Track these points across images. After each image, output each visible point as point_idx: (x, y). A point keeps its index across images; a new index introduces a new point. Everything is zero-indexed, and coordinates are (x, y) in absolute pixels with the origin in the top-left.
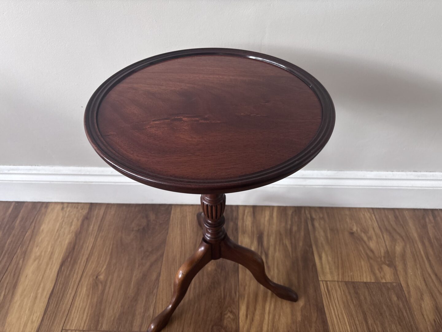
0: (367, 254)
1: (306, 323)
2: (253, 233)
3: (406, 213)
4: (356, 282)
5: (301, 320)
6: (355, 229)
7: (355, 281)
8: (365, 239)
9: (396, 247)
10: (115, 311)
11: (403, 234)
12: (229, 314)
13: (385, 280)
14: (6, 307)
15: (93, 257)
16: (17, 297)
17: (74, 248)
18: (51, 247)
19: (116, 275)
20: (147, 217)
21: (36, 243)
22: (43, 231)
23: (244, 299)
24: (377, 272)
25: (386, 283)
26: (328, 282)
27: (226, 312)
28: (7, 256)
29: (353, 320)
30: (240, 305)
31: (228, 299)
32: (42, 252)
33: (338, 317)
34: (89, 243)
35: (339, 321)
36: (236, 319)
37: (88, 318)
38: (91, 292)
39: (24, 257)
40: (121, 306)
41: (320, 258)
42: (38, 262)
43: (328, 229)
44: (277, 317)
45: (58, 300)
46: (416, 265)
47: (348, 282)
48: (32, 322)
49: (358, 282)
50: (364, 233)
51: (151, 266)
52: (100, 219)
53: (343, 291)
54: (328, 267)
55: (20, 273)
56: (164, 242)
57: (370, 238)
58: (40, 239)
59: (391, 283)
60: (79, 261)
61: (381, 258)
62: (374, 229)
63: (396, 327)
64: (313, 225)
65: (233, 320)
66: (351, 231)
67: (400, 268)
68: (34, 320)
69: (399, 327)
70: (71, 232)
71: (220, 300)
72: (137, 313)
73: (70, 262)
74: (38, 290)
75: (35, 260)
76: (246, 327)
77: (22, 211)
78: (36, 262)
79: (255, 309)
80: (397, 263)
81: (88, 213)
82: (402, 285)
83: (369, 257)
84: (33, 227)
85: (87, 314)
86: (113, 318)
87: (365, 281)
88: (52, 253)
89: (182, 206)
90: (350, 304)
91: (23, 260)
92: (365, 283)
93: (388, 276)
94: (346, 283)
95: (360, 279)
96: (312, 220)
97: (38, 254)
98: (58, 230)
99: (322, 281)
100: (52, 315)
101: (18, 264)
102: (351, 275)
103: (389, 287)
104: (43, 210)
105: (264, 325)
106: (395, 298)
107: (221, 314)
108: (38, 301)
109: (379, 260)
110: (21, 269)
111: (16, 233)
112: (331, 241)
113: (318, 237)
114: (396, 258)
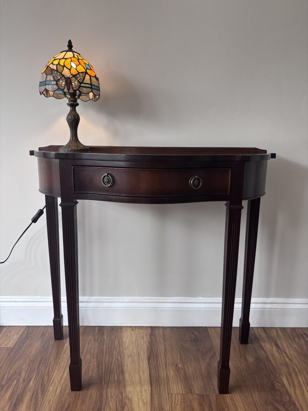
2: (270, 341)
12: (277, 384)
14: (123, 382)
15: (168, 355)
17: (152, 350)
18: (136, 350)
21: (124, 348)
23: (283, 375)
27: (275, 383)
30: (282, 378)
34: (161, 348)
36: (283, 386)
45: (157, 378)
48: (145, 391)
60: (160, 357)
68: (145, 389)
70: (145, 342)
71: (267, 376)
73: (153, 358)
76: (292, 390)
79: (293, 380)
81: (152, 332)
84: (118, 339)
86: (200, 387)
88: (139, 353)
91: (121, 357)
96: (305, 333)
100: (156, 386)
101: (118, 359)
104: (120, 331)
105: (303, 389)
107: (272, 383)
108: (143, 378)
110: (121, 362)
111: (108, 343)
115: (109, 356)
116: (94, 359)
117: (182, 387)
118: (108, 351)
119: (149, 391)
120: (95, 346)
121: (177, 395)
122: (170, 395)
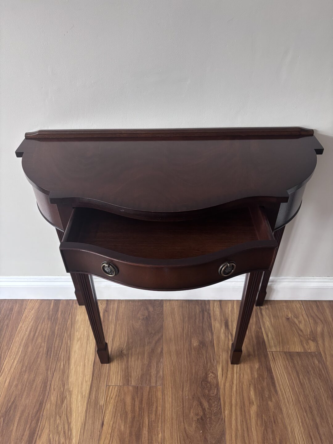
0: (298, 333)
1: (261, 378)
2: (221, 320)
3: (324, 304)
4: (292, 352)
5: (258, 377)
6: (290, 316)
7: (291, 351)
8: (297, 322)
9: (318, 328)
10: (138, 373)
11: (322, 319)
12: (211, 374)
13: (311, 350)
14: (67, 373)
15: (116, 338)
16: (72, 366)
18: (87, 332)
19: (133, 349)
20: (147, 309)
21: (75, 329)
22: (78, 320)
23: (220, 363)
24: (305, 345)
25: (311, 352)
26: (274, 352)
27: (209, 373)
29: (290, 376)
30: (217, 368)
31: (209, 364)
32: (81, 335)
33: (280, 375)
34: (111, 329)
35: (281, 377)
36: (216, 377)
39: (70, 339)
40: (141, 370)
41: (267, 336)
42: (81, 343)
43: (272, 316)
44: (242, 375)
45: (99, 367)
46: (331, 340)
47: (286, 352)
48: (86, 382)
49: (293, 352)
50: (296, 318)
51: (156, 343)
52: (115, 311)
53: (284, 358)
54: (273, 342)
55: (70, 350)
56: (162, 327)
57: (300, 322)
58: (78, 326)
59: (314, 352)
61: (307, 336)
62: (302, 315)
63: (318, 380)
64: (261, 313)
65: (214, 378)
66: (287, 317)
67: (320, 342)
68: (87, 380)
69: (319, 380)
71: (204, 365)
72: (152, 374)
74: (84, 361)
75: (78, 341)
76: (223, 381)
77: (60, 306)
78: (79, 342)
79: (227, 371)
80: (318, 339)
81: (106, 307)
82: (322, 354)
83: (299, 335)
84: (71, 318)
85: (121, 375)
86: (137, 378)
87: (297, 351)
89: (170, 300)
90: (288, 366)
91: (70, 341)
93: (312, 347)
94: (285, 353)
95: (294, 350)
97: (79, 337)
99: (270, 352)
100: (97, 376)
101: (67, 343)
102: (288, 347)
103: (313, 355)
104: (75, 305)
105: (234, 381)
106: (317, 362)
108: (86, 368)
109: (306, 337)
110: (70, 347)
111: (61, 322)
112: (274, 324)
113: (265, 322)
114: (318, 336)
115: (59, 339)
116: (45, 344)
117: (120, 378)
118: (59, 334)
119: (89, 382)
120: (47, 327)
121: (114, 386)
122: (108, 387)
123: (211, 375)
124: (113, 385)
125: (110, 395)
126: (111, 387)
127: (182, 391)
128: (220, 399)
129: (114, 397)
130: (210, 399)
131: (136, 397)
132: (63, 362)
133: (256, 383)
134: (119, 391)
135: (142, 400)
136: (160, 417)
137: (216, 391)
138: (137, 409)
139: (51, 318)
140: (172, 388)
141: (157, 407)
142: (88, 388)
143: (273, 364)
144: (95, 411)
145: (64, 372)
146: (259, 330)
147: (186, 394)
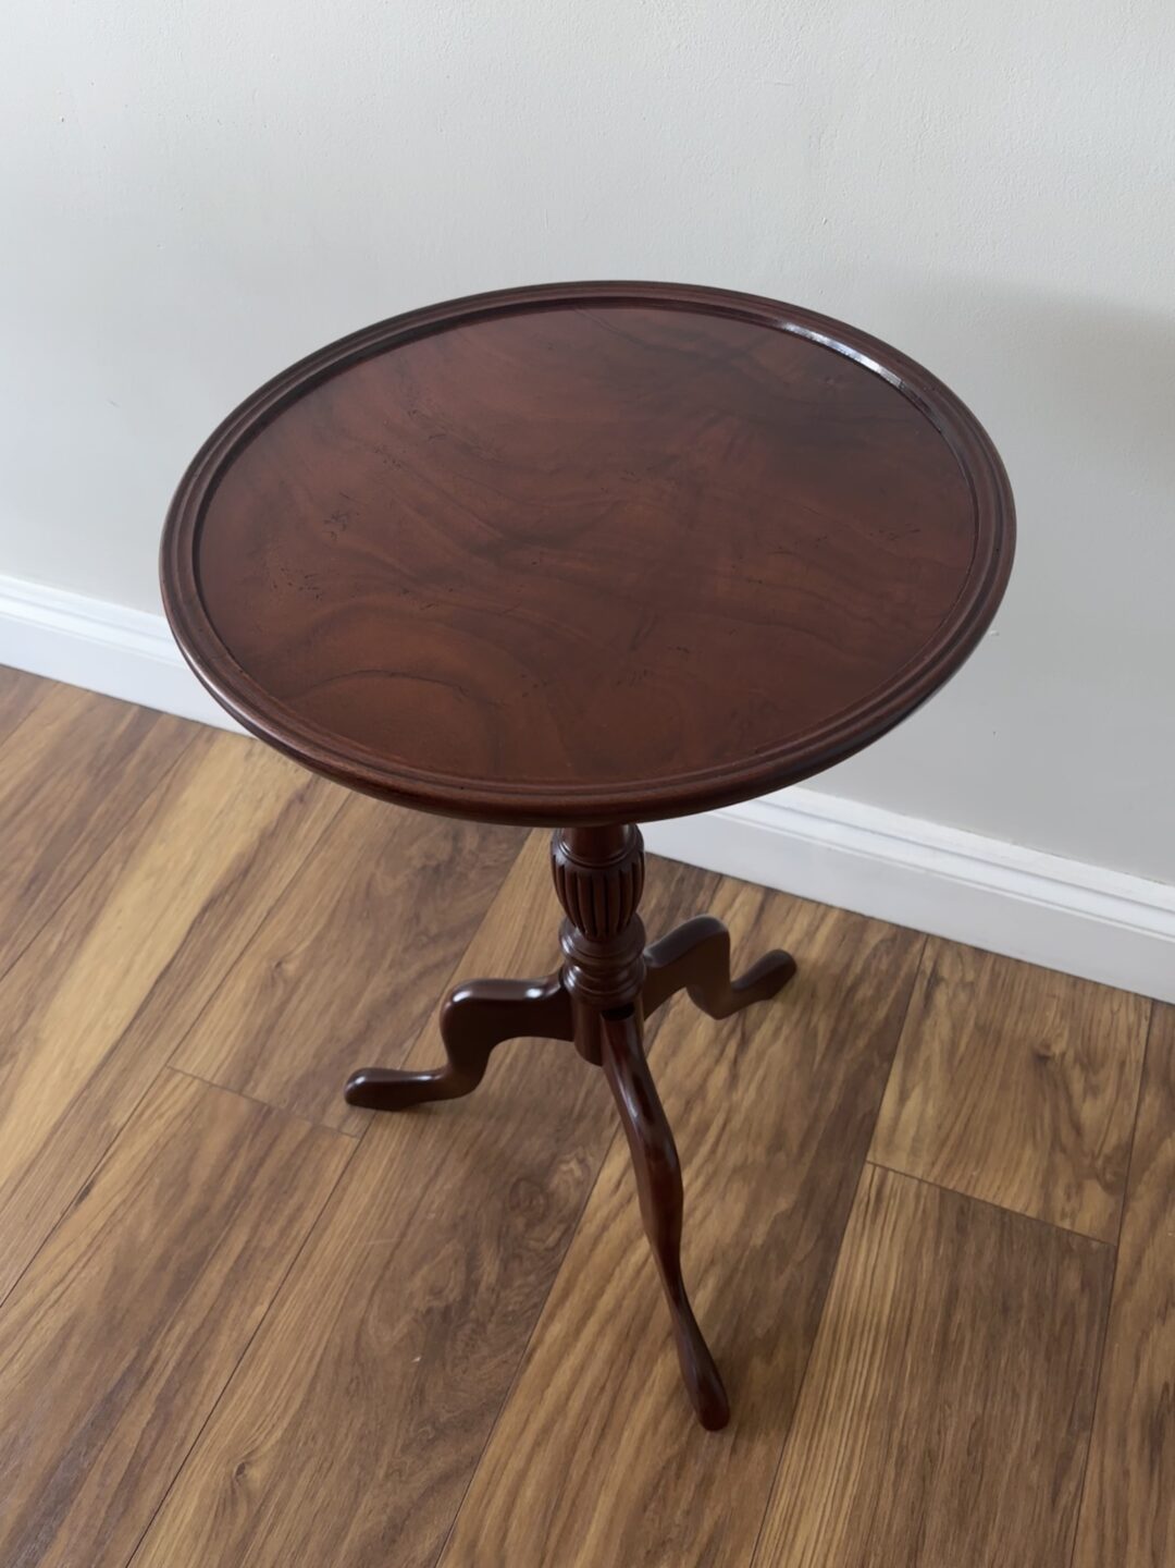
1: (773, 1256)
4: (979, 1200)
5: (762, 1246)
6: (1058, 1048)
7: (976, 1196)
8: (1077, 1087)
9: (1168, 1142)
12: (573, 1165)
13: (1073, 1224)
14: (59, 973)
15: (283, 911)
16: (87, 957)
18: (194, 853)
19: (326, 971)
20: (456, 837)
21: (160, 834)
22: (184, 804)
24: (1060, 1192)
25: (1070, 1232)
26: (891, 1174)
27: (568, 1157)
28: (87, 846)
30: (614, 1151)
31: (586, 1124)
34: (287, 869)
35: (868, 1282)
37: (230, 1059)
38: (254, 998)
39: (126, 862)
41: (903, 1097)
42: (155, 886)
43: (971, 1022)
45: (174, 993)
47: (953, 1191)
48: (105, 1028)
49: (984, 1202)
50: (1084, 1068)
51: (421, 975)
52: (335, 809)
53: (924, 1211)
54: (909, 1130)
55: (106, 899)
56: (477, 921)
57: (1093, 1090)
58: (174, 824)
59: (1086, 1238)
60: (250, 910)
61: (1094, 1158)
62: (1122, 1065)
64: (928, 997)
65: (579, 1183)
66: (1043, 1052)
67: (1142, 1205)
68: (110, 1022)
70: (251, 825)
71: (565, 1121)
73: (227, 906)
74: (137, 953)
75: (148, 876)
76: (606, 1211)
77: (150, 735)
78: (151, 882)
80: (1141, 1189)
81: (308, 786)
82: (1120, 1256)
83: (1056, 1143)
84: (164, 789)
85: (231, 1049)
86: (285, 1079)
87: (1006, 1205)
88: (192, 871)
90: (924, 1250)
91: (123, 869)
92: (1004, 1211)
93: (1089, 1212)
94: (944, 1193)
95: (994, 1197)
96: (935, 979)
98: (221, 812)
99: (875, 1165)
100: (151, 1025)
101: (108, 874)
102: (972, 1176)
103: (1074, 1247)
104: (201, 747)
106: (1073, 1283)
107: (554, 1156)
109: (1087, 1162)
110: (111, 890)
111: (124, 792)
112: (961, 1061)
113: (927, 1037)
114: (1147, 1174)
115: (88, 852)
116: (36, 850)
117: (227, 1056)
119: (115, 1032)
120: (73, 795)
121: (191, 1078)
122: (168, 1070)
123: (571, 1171)
124: (190, 1072)
125: (162, 1104)
126: (179, 1077)
127: (426, 1188)
128: (556, 1271)
129: (171, 1113)
130: (519, 1257)
131: (248, 1142)
132: (65, 934)
133: (742, 1267)
134: (197, 1099)
135: (262, 1162)
136: (296, 1247)
137: (556, 1234)
138: (229, 1187)
139: (100, 770)
140: (392, 1160)
141: (300, 1209)
142: (102, 1050)
143: (861, 1220)
144: (82, 1139)
145: (49, 969)
146: (877, 1063)
147: (433, 1202)
